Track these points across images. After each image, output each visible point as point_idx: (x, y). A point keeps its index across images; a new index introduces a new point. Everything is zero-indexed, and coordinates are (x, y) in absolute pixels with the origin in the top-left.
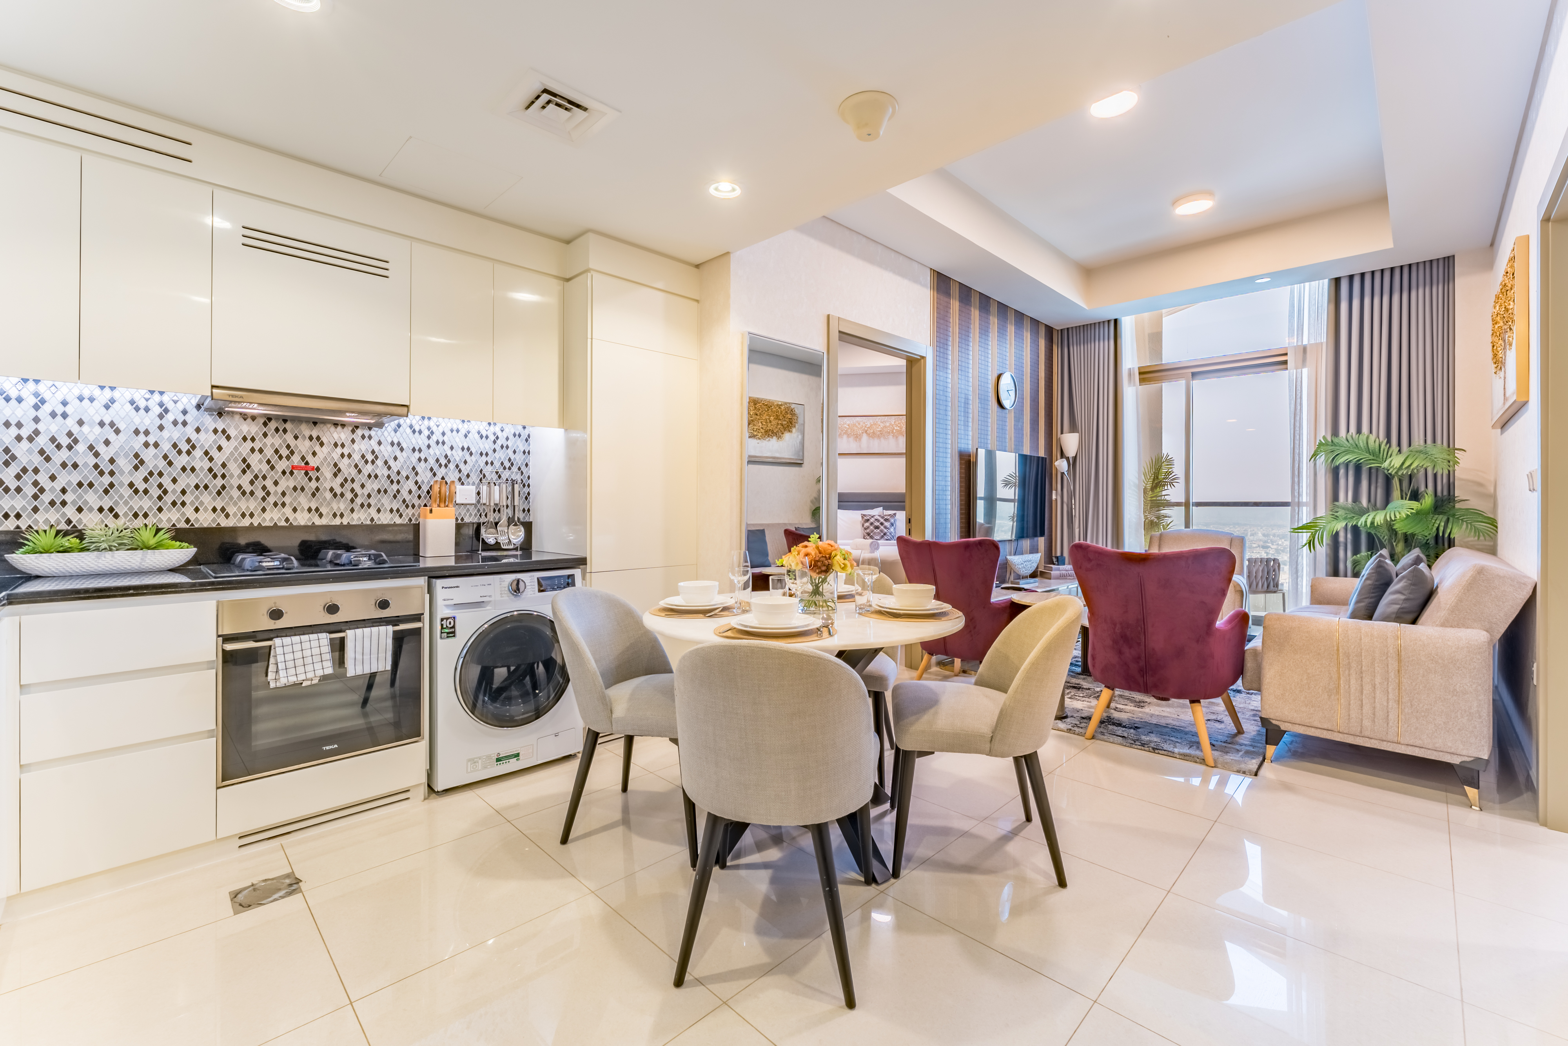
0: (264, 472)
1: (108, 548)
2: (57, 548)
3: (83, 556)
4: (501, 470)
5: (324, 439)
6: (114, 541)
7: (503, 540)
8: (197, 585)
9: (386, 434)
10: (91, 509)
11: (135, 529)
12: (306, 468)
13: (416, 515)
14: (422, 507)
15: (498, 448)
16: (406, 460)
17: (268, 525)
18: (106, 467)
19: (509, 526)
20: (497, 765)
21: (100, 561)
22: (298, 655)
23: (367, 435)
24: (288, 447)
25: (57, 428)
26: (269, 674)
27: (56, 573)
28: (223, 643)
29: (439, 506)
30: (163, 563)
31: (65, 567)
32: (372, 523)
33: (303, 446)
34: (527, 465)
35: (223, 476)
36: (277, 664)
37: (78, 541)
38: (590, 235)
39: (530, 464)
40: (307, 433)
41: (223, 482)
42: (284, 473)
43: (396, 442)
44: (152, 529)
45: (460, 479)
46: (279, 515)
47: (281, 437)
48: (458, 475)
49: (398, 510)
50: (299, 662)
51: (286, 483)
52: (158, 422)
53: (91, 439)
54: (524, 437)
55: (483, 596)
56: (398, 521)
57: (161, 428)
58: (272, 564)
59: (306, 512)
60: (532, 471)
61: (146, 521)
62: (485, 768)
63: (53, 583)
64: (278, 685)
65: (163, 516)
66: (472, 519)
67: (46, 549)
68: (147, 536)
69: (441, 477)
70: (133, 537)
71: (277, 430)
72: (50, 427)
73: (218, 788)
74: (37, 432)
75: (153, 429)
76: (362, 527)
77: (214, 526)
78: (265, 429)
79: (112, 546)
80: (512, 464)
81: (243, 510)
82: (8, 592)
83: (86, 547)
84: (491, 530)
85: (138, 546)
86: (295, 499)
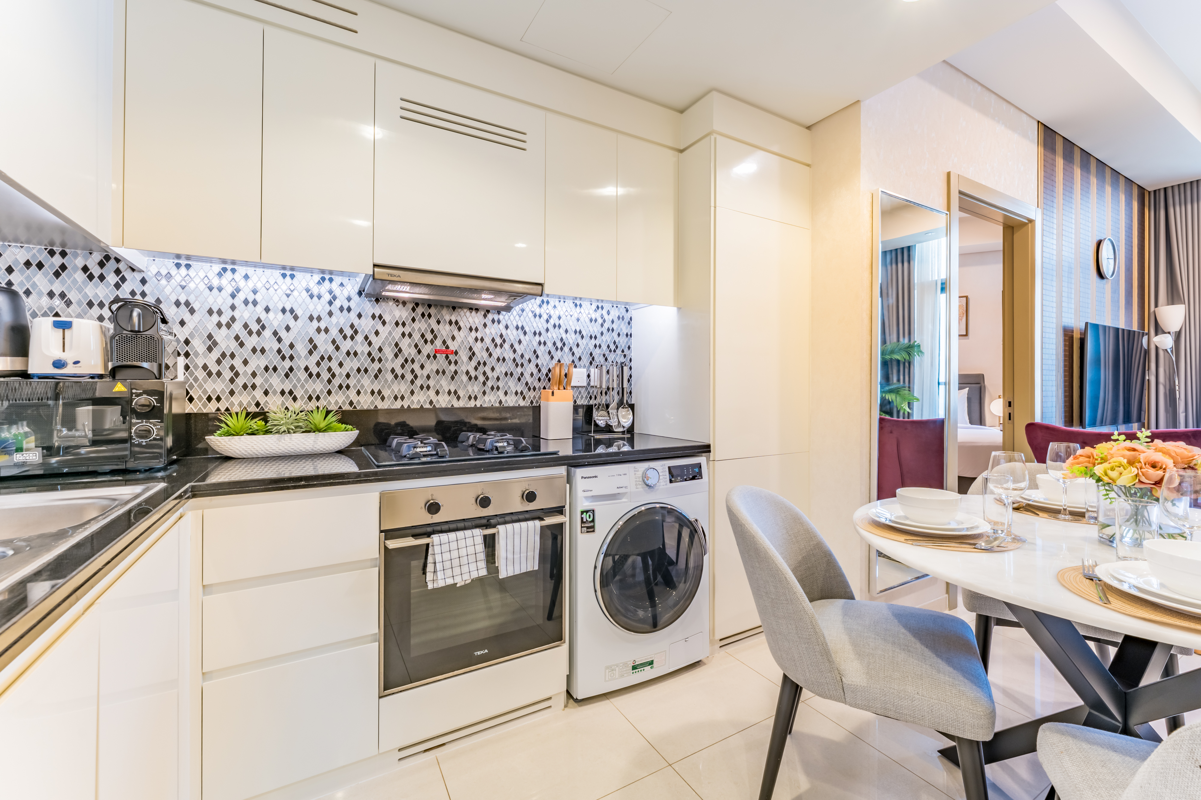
0: (413, 356)
1: (287, 431)
2: (247, 430)
3: (266, 438)
4: (607, 353)
5: (461, 324)
6: (292, 424)
7: (613, 423)
8: (362, 476)
9: (512, 318)
10: (275, 392)
11: (308, 411)
12: (448, 353)
13: (537, 397)
14: (542, 390)
15: (605, 331)
16: (529, 342)
17: (415, 407)
18: (287, 352)
19: (618, 409)
20: (633, 673)
21: (281, 444)
22: (455, 554)
23: (496, 319)
24: (432, 331)
25: (249, 315)
26: (428, 574)
27: (245, 455)
28: (385, 539)
29: (559, 389)
30: (332, 445)
31: (252, 449)
32: (500, 405)
33: (444, 330)
34: (629, 348)
35: (380, 360)
36: (435, 563)
37: (263, 423)
38: (714, 93)
39: (632, 347)
40: (447, 318)
41: (380, 366)
42: (428, 356)
43: (520, 326)
44: (323, 412)
45: (573, 361)
46: (425, 398)
47: (426, 322)
48: (571, 358)
49: (522, 393)
50: (456, 562)
51: (431, 367)
52: (328, 308)
53: (275, 324)
54: (627, 319)
55: (620, 487)
56: (522, 403)
57: (330, 314)
58: (425, 449)
59: (446, 394)
60: (633, 354)
61: (318, 404)
62: (622, 676)
63: (243, 465)
64: (436, 586)
65: (332, 399)
66: (583, 402)
67: (237, 432)
68: (318, 418)
69: (557, 361)
70: (307, 420)
71: (423, 315)
72: (244, 314)
73: (380, 697)
74: (233, 319)
75: (325, 315)
76: (492, 409)
77: (372, 408)
78: (413, 315)
79: (290, 429)
80: (617, 347)
81: (396, 393)
82: (192, 484)
83: (270, 429)
84: (603, 412)
85: (312, 429)
86: (438, 382)
